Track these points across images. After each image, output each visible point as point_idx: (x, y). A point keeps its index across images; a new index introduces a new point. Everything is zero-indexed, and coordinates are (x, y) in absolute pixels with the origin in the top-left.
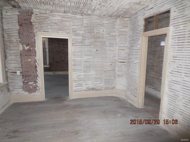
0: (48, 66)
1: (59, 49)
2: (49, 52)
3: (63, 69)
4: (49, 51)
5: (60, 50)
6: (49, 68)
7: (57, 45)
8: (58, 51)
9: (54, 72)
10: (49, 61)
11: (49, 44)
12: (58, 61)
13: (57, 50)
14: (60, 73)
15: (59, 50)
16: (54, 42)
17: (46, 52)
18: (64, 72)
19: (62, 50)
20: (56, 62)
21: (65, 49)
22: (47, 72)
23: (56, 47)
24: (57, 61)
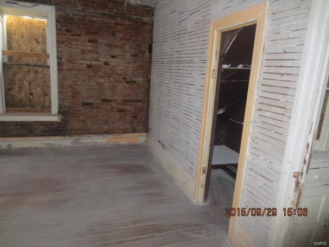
0: (56, 119)
1: (97, 60)
2: (60, 70)
3: (105, 127)
4: (59, 64)
5: (97, 63)
6: (58, 123)
7: (89, 46)
8: (89, 66)
9: (77, 137)
10: (61, 100)
11: (58, 42)
12: (91, 101)
13: (89, 62)
14: (96, 140)
15: (94, 63)
16: (79, 35)
17: (49, 67)
18: (109, 136)
19: (106, 64)
20: (84, 104)
21: (115, 60)
22: (54, 138)
23: (83, 52)
24: (86, 101)
